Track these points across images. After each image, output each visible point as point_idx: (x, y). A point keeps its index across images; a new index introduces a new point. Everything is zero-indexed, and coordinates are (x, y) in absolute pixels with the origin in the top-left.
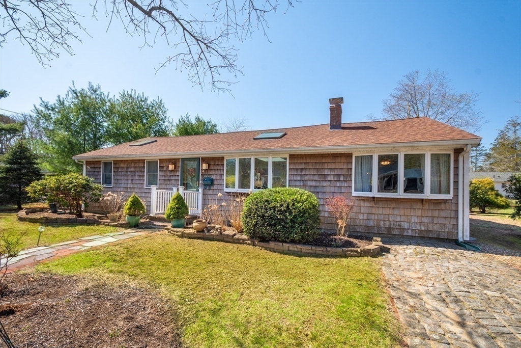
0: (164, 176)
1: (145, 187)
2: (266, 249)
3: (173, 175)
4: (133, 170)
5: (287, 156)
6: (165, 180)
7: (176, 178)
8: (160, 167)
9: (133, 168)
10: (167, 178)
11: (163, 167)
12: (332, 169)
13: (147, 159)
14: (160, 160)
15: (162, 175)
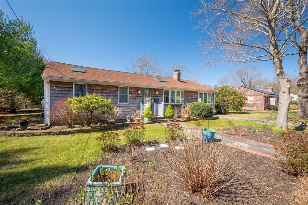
0: (132, 96)
1: (119, 103)
2: (207, 120)
3: (137, 97)
4: (108, 92)
5: (184, 91)
6: (132, 99)
7: (140, 98)
8: (129, 91)
9: (108, 91)
10: (134, 98)
11: (131, 91)
12: (194, 96)
13: (120, 85)
14: (129, 87)
15: (131, 96)
